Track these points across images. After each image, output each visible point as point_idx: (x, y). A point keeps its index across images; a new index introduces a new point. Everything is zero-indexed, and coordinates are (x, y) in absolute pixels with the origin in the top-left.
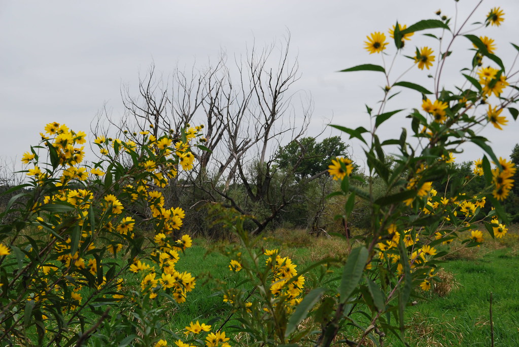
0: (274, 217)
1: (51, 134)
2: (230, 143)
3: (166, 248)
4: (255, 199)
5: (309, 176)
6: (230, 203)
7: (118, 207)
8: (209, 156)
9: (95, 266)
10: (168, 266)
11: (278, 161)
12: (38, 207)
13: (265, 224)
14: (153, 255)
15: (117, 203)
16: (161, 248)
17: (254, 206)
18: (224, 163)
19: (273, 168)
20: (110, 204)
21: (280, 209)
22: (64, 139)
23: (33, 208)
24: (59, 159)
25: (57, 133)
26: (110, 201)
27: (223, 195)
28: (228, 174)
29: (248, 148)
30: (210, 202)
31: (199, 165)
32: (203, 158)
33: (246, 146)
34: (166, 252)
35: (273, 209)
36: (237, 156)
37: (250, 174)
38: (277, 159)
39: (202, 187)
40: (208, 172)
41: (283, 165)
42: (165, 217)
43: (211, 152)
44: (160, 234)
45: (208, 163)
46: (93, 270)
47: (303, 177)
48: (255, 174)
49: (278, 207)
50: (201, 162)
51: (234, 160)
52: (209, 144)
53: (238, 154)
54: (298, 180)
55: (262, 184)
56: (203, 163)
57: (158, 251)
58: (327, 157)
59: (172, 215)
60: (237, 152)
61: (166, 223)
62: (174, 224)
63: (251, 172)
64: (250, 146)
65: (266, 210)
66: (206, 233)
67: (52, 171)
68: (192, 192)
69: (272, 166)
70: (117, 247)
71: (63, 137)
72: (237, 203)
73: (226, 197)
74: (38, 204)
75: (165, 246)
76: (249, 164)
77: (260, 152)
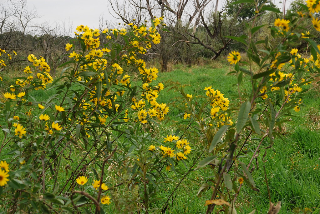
0: (225, 47)
1: (80, 32)
2: (195, 2)
3: (149, 91)
4: (213, 37)
5: (247, 18)
6: (197, 41)
7: (120, 70)
8: (182, 11)
9: (111, 103)
10: (152, 100)
11: (227, 10)
12: (77, 74)
13: (220, 53)
14: (143, 95)
15: (119, 68)
16: (147, 91)
17: (212, 42)
18: (192, 15)
19: (224, 14)
20: (115, 69)
21: (228, 42)
22: (88, 35)
23: (75, 75)
24: (86, 46)
25: (83, 31)
26: (115, 67)
27: (193, 37)
28: (195, 22)
29: (206, 4)
30: (184, 41)
31: (176, 18)
32: (179, 13)
33: (205, 3)
34: (150, 93)
35: (224, 43)
36: (199, 10)
37: (208, 21)
38: (226, 9)
39: (179, 32)
40: (182, 22)
41: (230, 12)
42: (147, 74)
43: (183, 9)
44: (145, 84)
45: (182, 16)
46: (110, 105)
47: (243, 19)
48: (212, 21)
49: (228, 41)
50: (177, 16)
51: (198, 13)
52: (181, 4)
53: (200, 9)
54: (240, 21)
55: (217, 27)
56: (178, 16)
57: (145, 93)
58: (259, 4)
59: (151, 72)
60: (199, 8)
61: (149, 77)
62: (153, 77)
63: (209, 20)
64: (208, 3)
65: (220, 44)
66: (183, 61)
67: (83, 53)
68: (173, 35)
69: (223, 13)
70: (122, 92)
71: (87, 33)
72: (201, 40)
73: (194, 37)
74: (77, 72)
75: (149, 90)
76: (207, 15)
77: (215, 6)
